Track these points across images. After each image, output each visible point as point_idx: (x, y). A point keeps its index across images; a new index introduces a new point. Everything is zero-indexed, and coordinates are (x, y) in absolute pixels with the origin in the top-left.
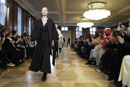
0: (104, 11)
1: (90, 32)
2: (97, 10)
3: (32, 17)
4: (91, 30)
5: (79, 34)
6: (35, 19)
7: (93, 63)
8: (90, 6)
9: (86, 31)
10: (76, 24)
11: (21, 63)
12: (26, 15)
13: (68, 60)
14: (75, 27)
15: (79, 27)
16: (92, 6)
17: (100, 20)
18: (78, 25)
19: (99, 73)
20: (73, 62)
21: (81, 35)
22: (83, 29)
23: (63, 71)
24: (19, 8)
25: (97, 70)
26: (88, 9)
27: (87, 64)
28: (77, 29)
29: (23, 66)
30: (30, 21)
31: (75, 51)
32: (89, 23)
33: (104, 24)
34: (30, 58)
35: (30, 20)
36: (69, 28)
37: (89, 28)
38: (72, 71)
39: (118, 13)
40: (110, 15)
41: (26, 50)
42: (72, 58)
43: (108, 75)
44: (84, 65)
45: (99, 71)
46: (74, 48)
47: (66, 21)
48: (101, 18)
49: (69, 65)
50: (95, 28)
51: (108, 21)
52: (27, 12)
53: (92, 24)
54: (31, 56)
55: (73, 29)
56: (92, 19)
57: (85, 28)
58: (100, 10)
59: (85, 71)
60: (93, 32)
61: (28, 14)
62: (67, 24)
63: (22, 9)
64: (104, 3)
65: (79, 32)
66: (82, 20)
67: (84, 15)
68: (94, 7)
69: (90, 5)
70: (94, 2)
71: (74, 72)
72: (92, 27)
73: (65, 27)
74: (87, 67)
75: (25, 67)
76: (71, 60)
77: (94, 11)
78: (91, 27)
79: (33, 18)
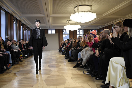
0: (90, 13)
2: (83, 13)
3: (17, 20)
4: (78, 33)
5: (66, 37)
6: (20, 23)
8: (76, 9)
9: (73, 33)
10: (63, 26)
11: (5, 70)
12: (10, 18)
13: (56, 64)
14: (62, 30)
15: (66, 30)
16: (78, 9)
17: (86, 23)
18: (65, 27)
19: (88, 76)
20: (60, 66)
22: (70, 31)
23: (50, 76)
24: (2, 11)
25: (85, 73)
26: (74, 12)
27: (75, 67)
28: (65, 32)
29: (8, 73)
30: (15, 25)
32: (76, 25)
33: (90, 26)
35: (15, 23)
36: (57, 31)
37: (76, 30)
38: (60, 75)
39: (104, 16)
40: (96, 17)
41: (10, 55)
44: (72, 68)
47: (53, 24)
48: (88, 21)
49: (57, 69)
50: (82, 30)
51: (94, 24)
52: (11, 15)
53: (79, 27)
54: (17, 62)
55: (60, 32)
56: (79, 22)
57: (71, 30)
58: (87, 13)
59: (74, 75)
60: (80, 34)
61: (12, 17)
62: (54, 27)
63: (5, 12)
64: (90, 6)
65: (66, 35)
66: (68, 22)
67: (71, 18)
68: (80, 10)
69: (76, 8)
70: (80, 4)
71: (62, 76)
72: (79, 29)
73: (52, 30)
74: (75, 70)
75: (10, 73)
76: (59, 64)
77: (80, 14)
79: (18, 22)
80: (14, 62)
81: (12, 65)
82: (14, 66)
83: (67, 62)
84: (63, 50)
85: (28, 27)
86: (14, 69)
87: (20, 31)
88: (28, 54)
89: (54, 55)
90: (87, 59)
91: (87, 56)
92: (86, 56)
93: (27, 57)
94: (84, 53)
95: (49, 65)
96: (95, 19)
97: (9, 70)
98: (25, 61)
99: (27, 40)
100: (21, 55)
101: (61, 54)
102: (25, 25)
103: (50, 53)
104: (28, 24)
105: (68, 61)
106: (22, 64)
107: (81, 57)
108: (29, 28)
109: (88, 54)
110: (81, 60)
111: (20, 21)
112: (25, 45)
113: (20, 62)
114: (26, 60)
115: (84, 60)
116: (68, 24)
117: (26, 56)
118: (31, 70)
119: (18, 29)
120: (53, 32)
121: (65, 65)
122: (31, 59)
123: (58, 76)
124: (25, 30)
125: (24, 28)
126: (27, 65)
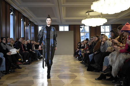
1: (101, 32)
3: (15, 11)
4: (102, 30)
5: (84, 36)
6: (20, 15)
7: (108, 78)
9: (95, 30)
10: (81, 21)
13: (71, 73)
14: (80, 25)
15: (84, 25)
18: (83, 22)
20: (76, 76)
21: (87, 38)
22: (91, 28)
27: (99, 79)
28: (82, 28)
32: (99, 19)
35: (12, 15)
36: (71, 27)
37: (100, 26)
44: (93, 80)
46: (79, 56)
47: (66, 17)
50: (109, 27)
53: (105, 21)
55: (75, 28)
56: (104, 13)
61: (8, 6)
62: (67, 21)
65: (84, 33)
66: (89, 14)
72: (105, 25)
73: (64, 25)
74: (99, 83)
75: (2, 85)
76: (75, 74)
78: (103, 25)
79: (17, 13)
80: (9, 69)
81: (6, 74)
82: (8, 75)
83: (86, 72)
85: (30, 22)
87: (19, 27)
88: (30, 59)
89: (67, 62)
92: (117, 61)
94: (115, 57)
95: (59, 74)
97: (1, 80)
98: (25, 69)
100: (20, 59)
101: (77, 60)
102: (27, 18)
103: (61, 58)
104: (31, 17)
106: (20, 72)
108: (33, 23)
111: (19, 12)
112: (26, 46)
113: (18, 70)
114: (27, 67)
116: (89, 17)
117: (27, 61)
118: (33, 81)
119: (17, 24)
120: (67, 29)
121: (83, 75)
122: (34, 66)
124: (27, 25)
125: (25, 23)
126: (28, 73)
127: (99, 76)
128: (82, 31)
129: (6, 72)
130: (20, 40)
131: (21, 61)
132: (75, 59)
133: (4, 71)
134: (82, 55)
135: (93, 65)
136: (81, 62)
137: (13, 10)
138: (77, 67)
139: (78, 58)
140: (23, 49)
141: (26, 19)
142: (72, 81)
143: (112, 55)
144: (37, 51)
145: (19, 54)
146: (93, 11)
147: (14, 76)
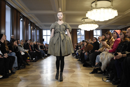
0: (110, 10)
1: (93, 35)
2: (102, 10)
3: (24, 17)
4: (95, 33)
5: (81, 38)
6: (28, 20)
7: (99, 72)
8: (93, 5)
9: (89, 34)
10: (78, 26)
11: (10, 74)
12: (16, 15)
13: (70, 69)
14: (77, 29)
15: (80, 29)
16: (96, 5)
17: (105, 22)
18: (80, 27)
19: (107, 83)
20: (74, 71)
22: (86, 32)
24: (7, 6)
25: (104, 80)
26: (91, 9)
27: (92, 73)
28: (79, 32)
30: (21, 23)
31: (77, 58)
32: (92, 25)
33: (109, 26)
34: (22, 68)
35: (22, 21)
37: (93, 30)
38: (75, 81)
39: (126, 13)
40: (117, 15)
41: (16, 58)
42: (74, 66)
43: (117, 85)
44: (88, 74)
45: (107, 81)
48: (107, 19)
49: (71, 74)
50: (100, 31)
51: (114, 23)
52: (18, 11)
53: (97, 26)
55: (74, 32)
56: (96, 20)
58: (106, 10)
59: (91, 82)
60: (97, 35)
61: (19, 14)
63: (11, 7)
64: (110, 1)
65: (80, 36)
66: (84, 21)
67: (87, 16)
68: (98, 6)
69: (94, 3)
71: (77, 83)
72: (97, 29)
74: (93, 76)
75: (16, 78)
76: (73, 69)
77: (98, 10)
78: (95, 30)
80: (20, 66)
81: (18, 69)
82: (20, 71)
83: (83, 68)
84: (78, 53)
85: (36, 26)
86: (20, 73)
87: (27, 31)
88: (37, 57)
90: (107, 62)
91: (108, 60)
93: (35, 61)
96: (116, 17)
97: (15, 74)
98: (33, 65)
99: (35, 40)
100: (28, 58)
102: (34, 24)
104: (37, 22)
105: (84, 66)
106: (29, 68)
107: (100, 60)
108: (38, 27)
109: (109, 57)
110: (100, 64)
111: (27, 19)
112: (33, 46)
113: (27, 66)
114: (34, 64)
115: (104, 64)
117: (34, 59)
118: (40, 75)
119: (26, 28)
121: (80, 70)
122: (40, 63)
123: (72, 82)
124: (33, 29)
125: (32, 27)
126: (36, 69)
127: (92, 71)
128: (78, 34)
129: (19, 68)
130: (28, 42)
131: (29, 59)
132: (74, 57)
133: (16, 67)
134: (79, 54)
135: (88, 62)
136: (78, 59)
137: (23, 16)
138: (75, 63)
139: (75, 56)
140: (31, 50)
141: (32, 24)
142: (71, 75)
143: (102, 54)
144: (42, 51)
145: (28, 54)
146: (88, 18)
147: (25, 72)
